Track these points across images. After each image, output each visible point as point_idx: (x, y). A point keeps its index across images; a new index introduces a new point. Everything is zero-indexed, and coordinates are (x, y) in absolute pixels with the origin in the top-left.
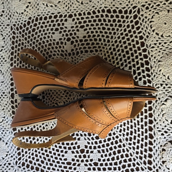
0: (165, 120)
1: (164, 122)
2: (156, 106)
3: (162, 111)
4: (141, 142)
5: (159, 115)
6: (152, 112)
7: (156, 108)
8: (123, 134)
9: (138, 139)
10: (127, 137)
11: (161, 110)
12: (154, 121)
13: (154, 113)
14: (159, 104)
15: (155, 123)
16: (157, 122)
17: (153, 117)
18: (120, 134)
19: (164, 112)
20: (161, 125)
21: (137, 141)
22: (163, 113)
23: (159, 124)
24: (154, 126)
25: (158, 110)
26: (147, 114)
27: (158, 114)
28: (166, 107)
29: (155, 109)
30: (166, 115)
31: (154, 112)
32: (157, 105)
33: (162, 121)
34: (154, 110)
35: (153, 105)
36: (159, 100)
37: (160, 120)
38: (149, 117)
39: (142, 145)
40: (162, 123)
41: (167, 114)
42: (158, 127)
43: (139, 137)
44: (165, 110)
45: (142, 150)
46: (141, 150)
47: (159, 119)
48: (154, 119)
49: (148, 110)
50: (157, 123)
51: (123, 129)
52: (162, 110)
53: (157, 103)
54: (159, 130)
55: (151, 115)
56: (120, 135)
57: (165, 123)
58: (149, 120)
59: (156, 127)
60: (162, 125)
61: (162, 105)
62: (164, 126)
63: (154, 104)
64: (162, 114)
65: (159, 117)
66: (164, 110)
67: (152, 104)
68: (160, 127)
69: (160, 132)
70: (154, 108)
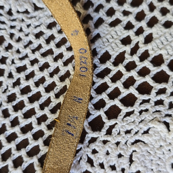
0: (127, 156)
1: (120, 156)
2: (147, 110)
3: (146, 132)
4: (29, 136)
5: (128, 132)
6: (125, 110)
7: (141, 112)
8: (19, 79)
9: (31, 123)
10: (18, 95)
11: (146, 129)
12: (104, 131)
13: (125, 117)
14: (157, 115)
15: (101, 135)
16: (109, 138)
17: (112, 122)
18: (14, 74)
19: (145, 138)
20: (108, 153)
21: (26, 125)
22: (141, 139)
23: (107, 148)
24: (93, 140)
25: (142, 121)
26: (110, 103)
27: (129, 129)
28: (162, 134)
29: (137, 112)
30: (144, 148)
31: (128, 114)
32: (152, 110)
33: (121, 149)
34: (132, 112)
35: (144, 101)
36: (167, 107)
37: (118, 144)
38: (106, 113)
39: (25, 143)
40: (114, 154)
41: (149, 149)
42: (97, 149)
43: (39, 123)
44: (154, 138)
45: (13, 152)
46: (10, 150)
47: (119, 139)
48: (112, 127)
49: (120, 97)
50: (105, 142)
51: (28, 72)
52: (149, 130)
53: (158, 108)
54: (92, 157)
55: (113, 113)
56: (10, 76)
57: (121, 160)
58: (100, 117)
59: (93, 146)
60: (109, 158)
61: (159, 122)
62: (112, 164)
63: (148, 101)
64: (137, 138)
65: (124, 135)
66: (151, 136)
67: (146, 97)
68: (102, 157)
69: (89, 165)
70: (136, 108)
